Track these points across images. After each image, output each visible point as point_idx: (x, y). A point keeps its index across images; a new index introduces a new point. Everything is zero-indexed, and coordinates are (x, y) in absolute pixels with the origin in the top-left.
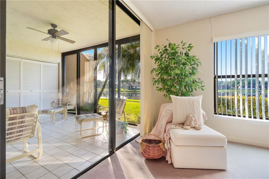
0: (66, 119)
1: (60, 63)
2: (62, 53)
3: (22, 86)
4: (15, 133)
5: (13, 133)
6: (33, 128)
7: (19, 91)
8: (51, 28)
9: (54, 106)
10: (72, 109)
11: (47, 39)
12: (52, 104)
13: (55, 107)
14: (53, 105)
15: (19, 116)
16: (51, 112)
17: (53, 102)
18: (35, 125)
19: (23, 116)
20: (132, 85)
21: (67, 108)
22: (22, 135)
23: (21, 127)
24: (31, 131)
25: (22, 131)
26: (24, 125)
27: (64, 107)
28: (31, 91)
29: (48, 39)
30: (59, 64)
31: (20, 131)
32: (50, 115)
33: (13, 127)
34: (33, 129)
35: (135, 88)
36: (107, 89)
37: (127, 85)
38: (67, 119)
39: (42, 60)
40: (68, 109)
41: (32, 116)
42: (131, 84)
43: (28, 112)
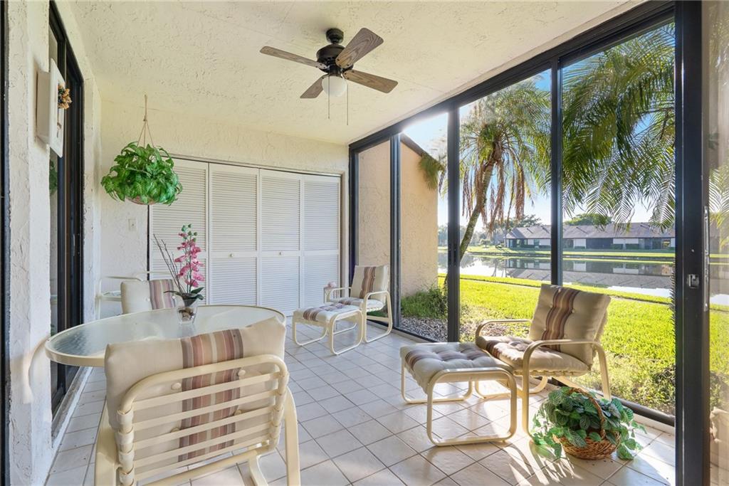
0: (364, 341)
1: (344, 173)
2: (350, 146)
3: (260, 242)
4: (209, 435)
5: (202, 436)
6: (269, 414)
7: (255, 254)
8: (327, 43)
9: (331, 298)
10: (379, 311)
11: (314, 91)
12: (327, 291)
13: (335, 302)
14: (328, 296)
15: (218, 373)
16: (324, 318)
17: (330, 286)
18: (277, 404)
19: (232, 370)
20: (523, 236)
21: (367, 307)
22: (232, 443)
23: (227, 413)
24: (262, 427)
25: (233, 429)
26: (236, 407)
27: (358, 305)
28: (280, 254)
29: (317, 88)
30: (342, 177)
31: (224, 430)
32: (323, 328)
33: (199, 416)
34: (269, 421)
35: (533, 244)
36: (444, 248)
37: (508, 235)
38: (366, 343)
39: (302, 168)
40: (367, 311)
41: (265, 369)
42: (520, 234)
43: (249, 356)
